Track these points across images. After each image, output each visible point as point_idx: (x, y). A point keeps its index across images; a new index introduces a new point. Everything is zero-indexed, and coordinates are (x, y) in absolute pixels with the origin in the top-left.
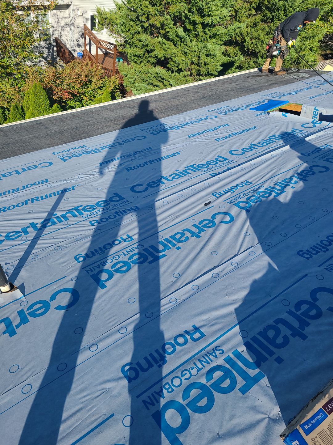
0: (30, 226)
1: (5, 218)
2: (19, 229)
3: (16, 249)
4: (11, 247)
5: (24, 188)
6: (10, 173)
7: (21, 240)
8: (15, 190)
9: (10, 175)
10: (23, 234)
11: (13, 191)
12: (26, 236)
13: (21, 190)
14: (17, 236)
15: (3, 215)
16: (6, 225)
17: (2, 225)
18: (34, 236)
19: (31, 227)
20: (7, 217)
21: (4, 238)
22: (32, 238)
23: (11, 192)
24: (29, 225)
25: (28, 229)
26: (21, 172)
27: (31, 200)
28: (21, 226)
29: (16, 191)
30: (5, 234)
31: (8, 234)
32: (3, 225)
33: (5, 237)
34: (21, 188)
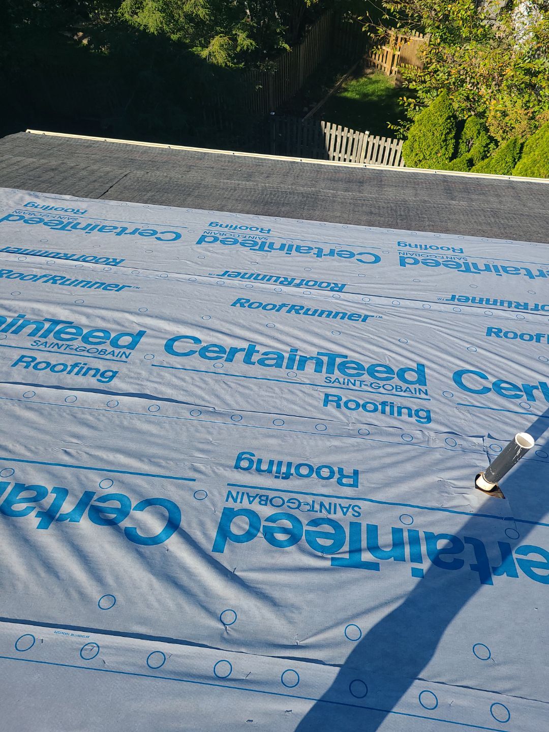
0: (540, 387)
1: (498, 349)
2: (519, 383)
3: (508, 418)
4: (501, 410)
5: (536, 308)
6: (517, 269)
7: (520, 405)
8: (521, 306)
9: (515, 272)
10: (525, 397)
11: (518, 305)
12: (529, 402)
13: (532, 309)
14: (513, 393)
15: (495, 343)
16: (496, 362)
17: (491, 360)
18: (544, 411)
19: (540, 390)
20: (501, 350)
21: (490, 386)
22: (541, 414)
23: (513, 305)
24: (538, 384)
25: (535, 392)
26: (536, 276)
27: (546, 336)
28: (522, 378)
29: (523, 308)
30: (494, 380)
31: (499, 382)
32: (493, 361)
33: (494, 384)
34: (531, 305)
